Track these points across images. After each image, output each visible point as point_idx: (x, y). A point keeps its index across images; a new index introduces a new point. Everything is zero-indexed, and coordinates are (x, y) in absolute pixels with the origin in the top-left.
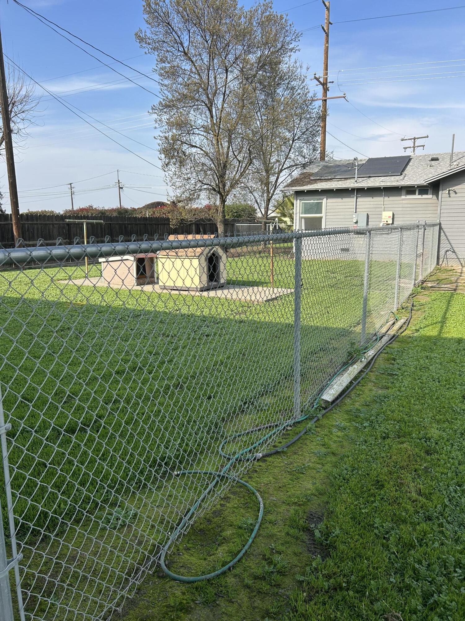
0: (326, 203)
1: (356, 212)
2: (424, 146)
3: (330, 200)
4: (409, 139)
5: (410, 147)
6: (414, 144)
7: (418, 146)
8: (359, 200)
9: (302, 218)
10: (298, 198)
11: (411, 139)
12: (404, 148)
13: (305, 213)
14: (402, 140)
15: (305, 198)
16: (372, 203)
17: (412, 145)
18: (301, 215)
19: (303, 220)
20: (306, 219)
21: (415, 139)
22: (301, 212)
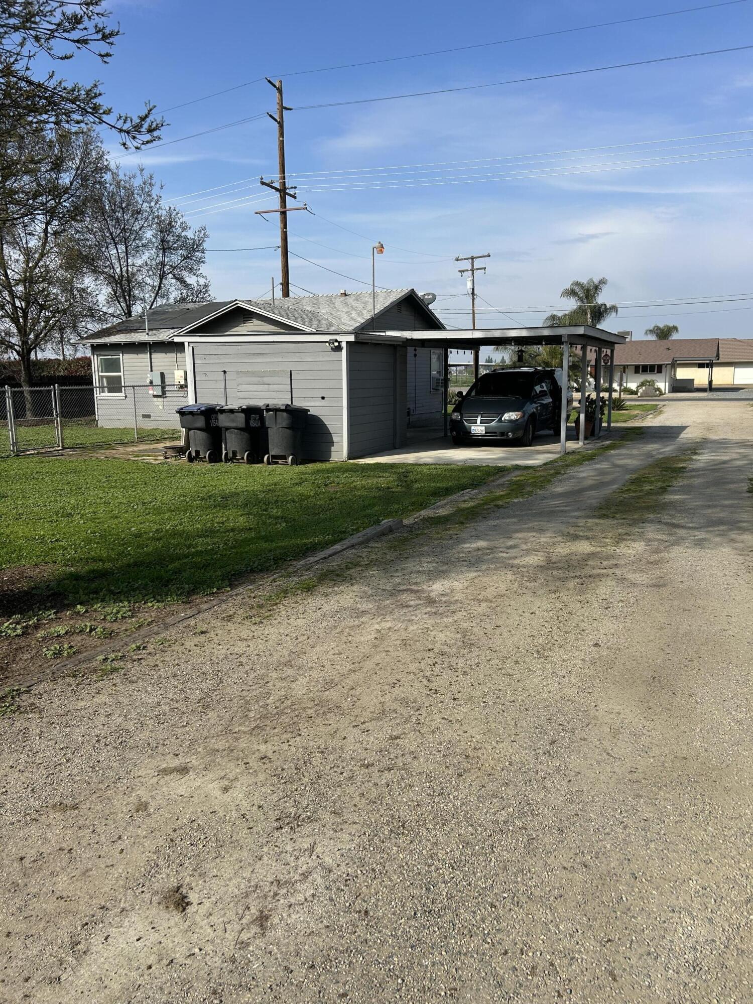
0: (127, 360)
1: (152, 371)
2: (485, 269)
3: (126, 356)
4: (465, 259)
5: (467, 271)
6: (473, 265)
7: (477, 269)
8: (153, 356)
9: (102, 377)
10: (95, 353)
11: (467, 259)
12: (460, 271)
13: (106, 372)
14: (457, 260)
15: (102, 353)
16: (166, 360)
18: (100, 374)
19: (105, 379)
20: (108, 378)
21: (472, 258)
22: (100, 369)
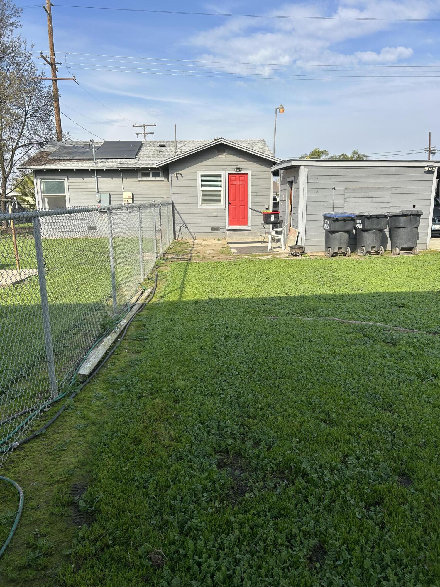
0: (68, 183)
1: (98, 192)
2: (153, 133)
3: (71, 180)
4: (140, 126)
5: (141, 134)
6: (145, 131)
7: (148, 133)
8: (99, 180)
9: (44, 197)
10: (38, 177)
12: (136, 134)
13: (47, 193)
14: (134, 126)
15: (45, 177)
16: (112, 184)
17: (143, 132)
18: (43, 195)
19: (46, 199)
20: (48, 198)
21: (144, 126)
22: (42, 191)
